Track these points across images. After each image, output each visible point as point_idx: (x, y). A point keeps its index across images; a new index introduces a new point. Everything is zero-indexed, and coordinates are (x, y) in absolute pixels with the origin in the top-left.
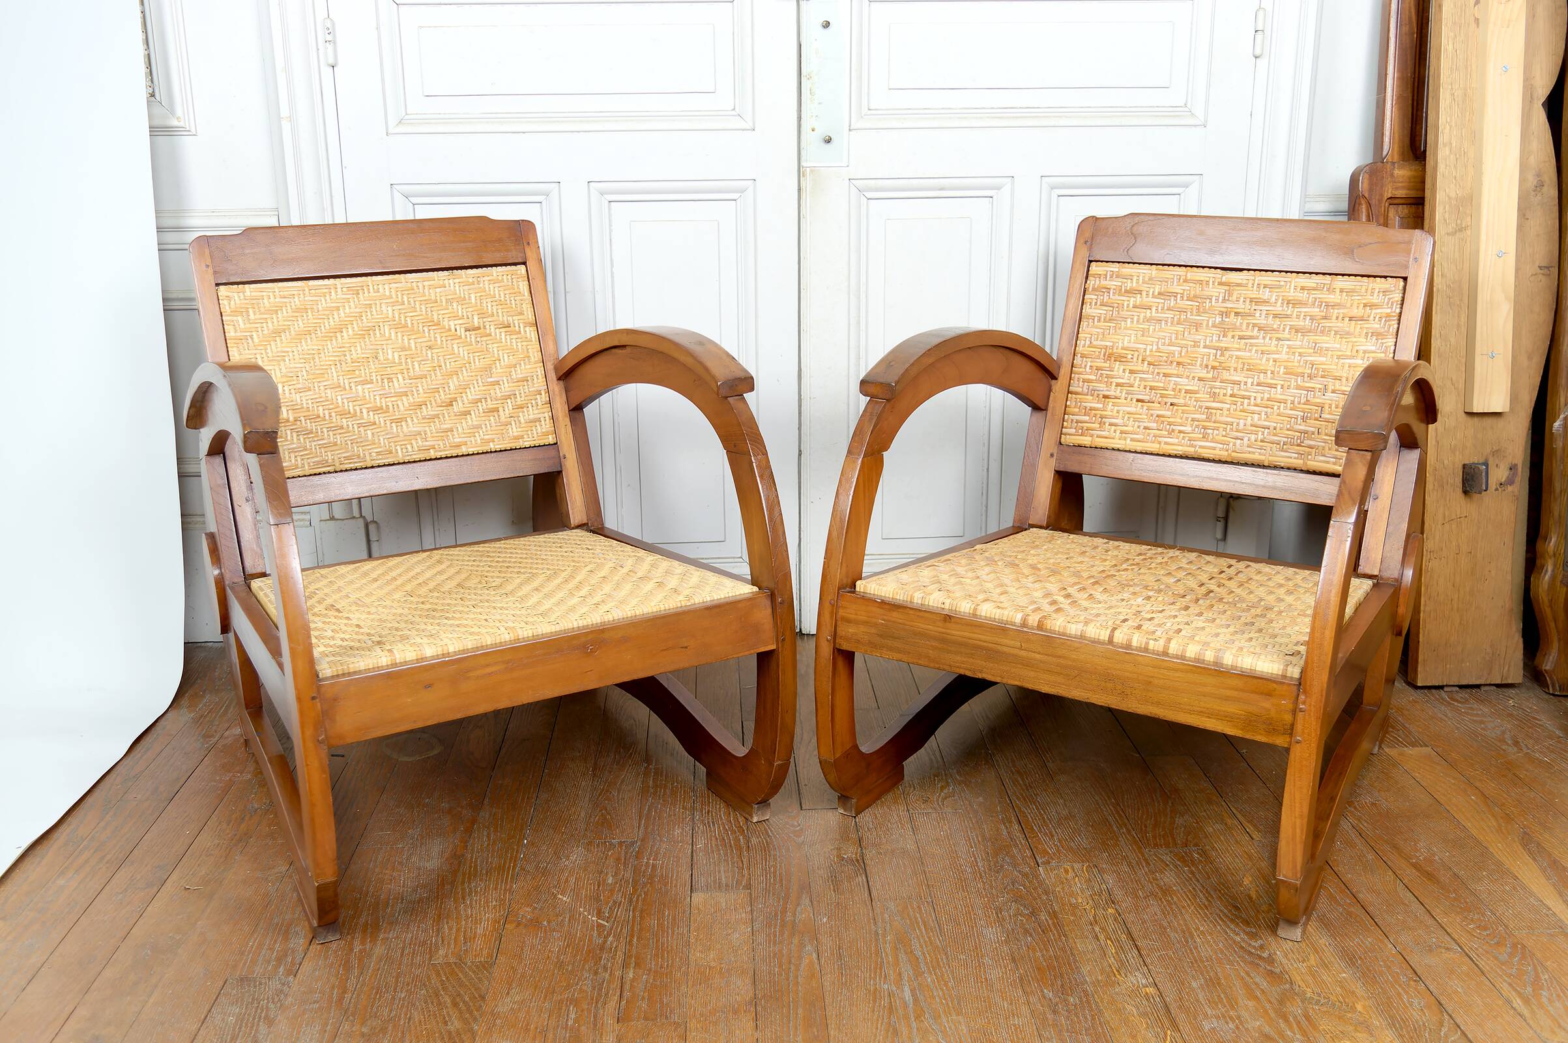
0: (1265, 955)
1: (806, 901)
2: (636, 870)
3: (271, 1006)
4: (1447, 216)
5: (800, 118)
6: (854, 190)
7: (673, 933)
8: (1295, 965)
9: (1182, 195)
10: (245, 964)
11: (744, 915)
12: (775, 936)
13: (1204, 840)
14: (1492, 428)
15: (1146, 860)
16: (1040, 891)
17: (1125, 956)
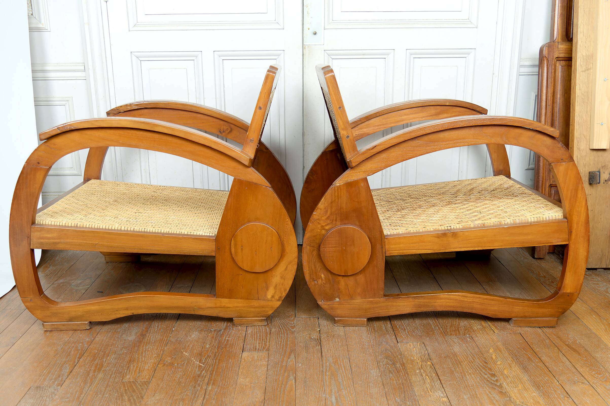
0: (498, 384)
1: (292, 356)
2: (220, 342)
3: (48, 399)
4: (582, 63)
5: (303, 24)
6: (326, 54)
7: (232, 370)
8: (512, 389)
9: (467, 58)
10: (40, 380)
11: (264, 362)
12: (277, 372)
13: (472, 333)
14: (602, 156)
15: (446, 341)
16: (397, 354)
17: (434, 384)
